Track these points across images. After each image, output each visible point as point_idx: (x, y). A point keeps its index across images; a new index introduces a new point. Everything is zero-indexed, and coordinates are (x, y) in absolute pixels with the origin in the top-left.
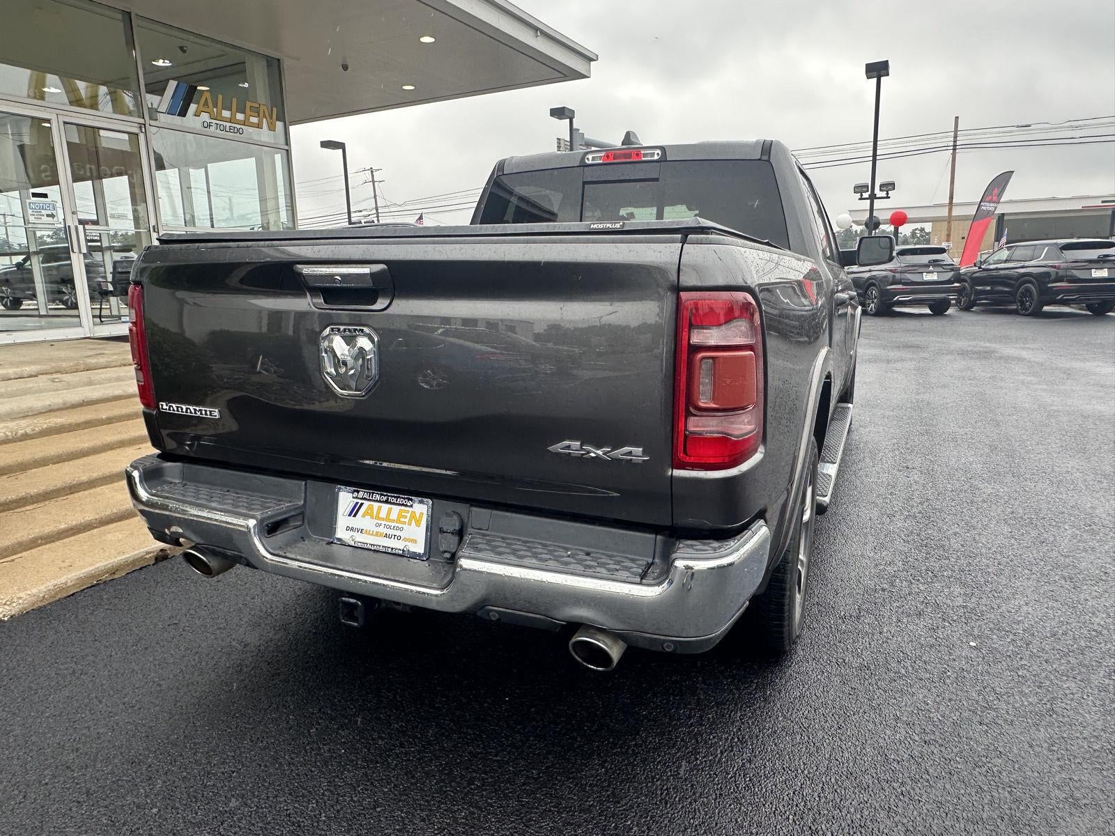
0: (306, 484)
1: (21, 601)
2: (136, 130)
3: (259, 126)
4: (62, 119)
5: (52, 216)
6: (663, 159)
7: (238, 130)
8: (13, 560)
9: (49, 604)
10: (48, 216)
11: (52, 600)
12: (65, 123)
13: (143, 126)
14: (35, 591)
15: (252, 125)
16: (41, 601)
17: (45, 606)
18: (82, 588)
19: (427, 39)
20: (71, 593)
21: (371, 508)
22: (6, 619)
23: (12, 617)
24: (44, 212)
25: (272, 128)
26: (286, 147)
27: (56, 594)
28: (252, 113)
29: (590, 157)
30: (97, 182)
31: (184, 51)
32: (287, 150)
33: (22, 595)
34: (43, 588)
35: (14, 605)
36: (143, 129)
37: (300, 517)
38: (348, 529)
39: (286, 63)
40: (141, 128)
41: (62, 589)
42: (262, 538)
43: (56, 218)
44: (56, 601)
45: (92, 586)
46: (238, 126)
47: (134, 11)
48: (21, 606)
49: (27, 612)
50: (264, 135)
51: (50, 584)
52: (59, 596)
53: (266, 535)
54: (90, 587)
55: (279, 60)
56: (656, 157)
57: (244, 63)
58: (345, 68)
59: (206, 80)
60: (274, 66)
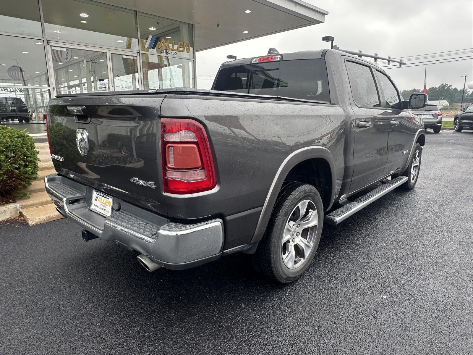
0: (87, 187)
1: (36, 220)
2: (136, 55)
3: (183, 51)
4: (111, 52)
5: (105, 87)
6: (281, 60)
7: (175, 53)
8: (44, 207)
9: (46, 223)
10: (104, 87)
11: (47, 221)
12: (111, 53)
13: (139, 53)
14: (41, 217)
15: (180, 51)
16: (43, 221)
17: (44, 223)
18: (58, 219)
19: (248, 12)
20: (54, 220)
21: (100, 198)
22: (31, 225)
23: (33, 225)
24: (103, 86)
25: (188, 52)
26: (193, 59)
27: (49, 219)
28: (180, 46)
29: (254, 60)
30: (134, 74)
31: (158, 24)
32: (194, 60)
33: (37, 218)
34: (45, 217)
35: (34, 221)
36: (139, 55)
37: (84, 199)
38: (95, 205)
39: (196, 26)
40: (138, 54)
41: (51, 218)
42: (67, 205)
43: (106, 88)
44: (48, 222)
45: (62, 218)
46: (175, 52)
47: (138, 10)
48: (36, 222)
49: (38, 224)
50: (185, 55)
51: (47, 216)
52: (50, 220)
53: (69, 204)
54: (61, 219)
55: (192, 24)
56: (279, 59)
57: (180, 27)
58: (218, 26)
59: (170, 34)
60: (191, 27)
